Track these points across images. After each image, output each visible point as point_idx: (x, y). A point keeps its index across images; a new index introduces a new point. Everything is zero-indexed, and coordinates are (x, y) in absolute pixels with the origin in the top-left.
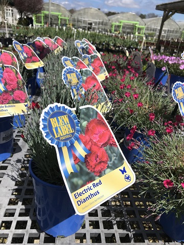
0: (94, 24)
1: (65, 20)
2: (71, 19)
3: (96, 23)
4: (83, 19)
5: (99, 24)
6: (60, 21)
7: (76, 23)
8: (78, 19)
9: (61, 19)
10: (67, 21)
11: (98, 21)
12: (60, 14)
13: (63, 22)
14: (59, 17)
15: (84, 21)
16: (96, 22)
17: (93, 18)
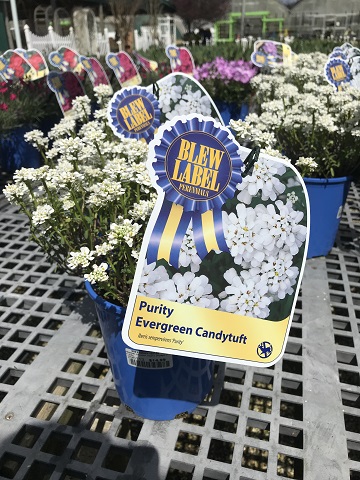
0: (338, 24)
1: (276, 24)
2: (289, 20)
3: (342, 21)
4: (315, 16)
5: (350, 22)
6: (264, 27)
7: (299, 26)
8: (303, 17)
9: (268, 24)
10: (281, 26)
11: (347, 15)
12: (266, 13)
13: (272, 29)
14: (265, 20)
15: (317, 19)
16: (345, 18)
17: (337, 11)
